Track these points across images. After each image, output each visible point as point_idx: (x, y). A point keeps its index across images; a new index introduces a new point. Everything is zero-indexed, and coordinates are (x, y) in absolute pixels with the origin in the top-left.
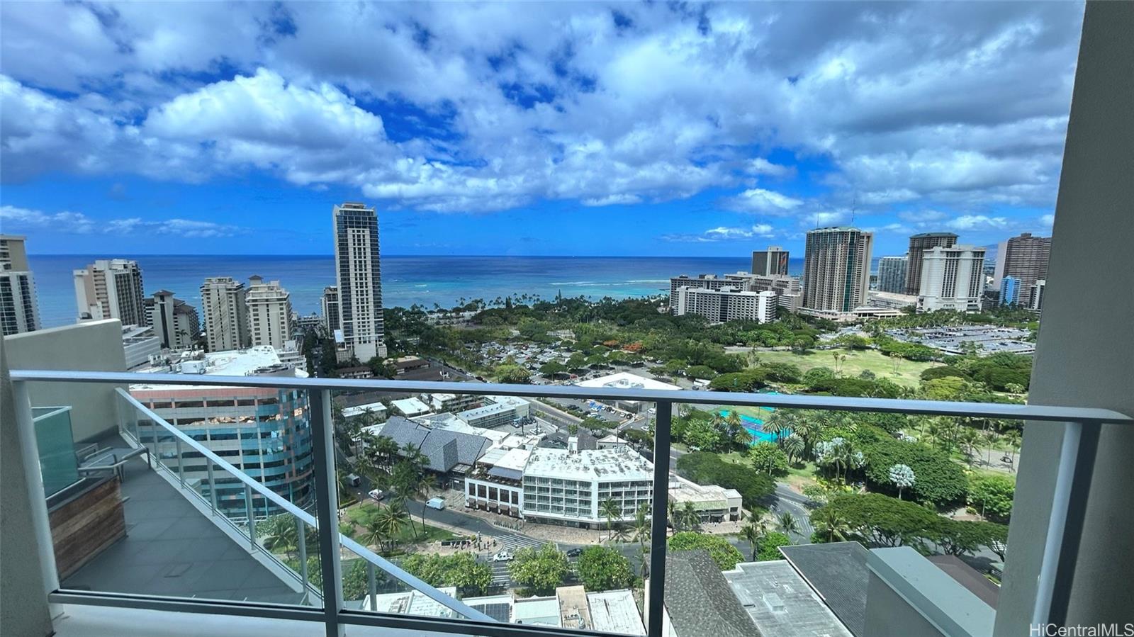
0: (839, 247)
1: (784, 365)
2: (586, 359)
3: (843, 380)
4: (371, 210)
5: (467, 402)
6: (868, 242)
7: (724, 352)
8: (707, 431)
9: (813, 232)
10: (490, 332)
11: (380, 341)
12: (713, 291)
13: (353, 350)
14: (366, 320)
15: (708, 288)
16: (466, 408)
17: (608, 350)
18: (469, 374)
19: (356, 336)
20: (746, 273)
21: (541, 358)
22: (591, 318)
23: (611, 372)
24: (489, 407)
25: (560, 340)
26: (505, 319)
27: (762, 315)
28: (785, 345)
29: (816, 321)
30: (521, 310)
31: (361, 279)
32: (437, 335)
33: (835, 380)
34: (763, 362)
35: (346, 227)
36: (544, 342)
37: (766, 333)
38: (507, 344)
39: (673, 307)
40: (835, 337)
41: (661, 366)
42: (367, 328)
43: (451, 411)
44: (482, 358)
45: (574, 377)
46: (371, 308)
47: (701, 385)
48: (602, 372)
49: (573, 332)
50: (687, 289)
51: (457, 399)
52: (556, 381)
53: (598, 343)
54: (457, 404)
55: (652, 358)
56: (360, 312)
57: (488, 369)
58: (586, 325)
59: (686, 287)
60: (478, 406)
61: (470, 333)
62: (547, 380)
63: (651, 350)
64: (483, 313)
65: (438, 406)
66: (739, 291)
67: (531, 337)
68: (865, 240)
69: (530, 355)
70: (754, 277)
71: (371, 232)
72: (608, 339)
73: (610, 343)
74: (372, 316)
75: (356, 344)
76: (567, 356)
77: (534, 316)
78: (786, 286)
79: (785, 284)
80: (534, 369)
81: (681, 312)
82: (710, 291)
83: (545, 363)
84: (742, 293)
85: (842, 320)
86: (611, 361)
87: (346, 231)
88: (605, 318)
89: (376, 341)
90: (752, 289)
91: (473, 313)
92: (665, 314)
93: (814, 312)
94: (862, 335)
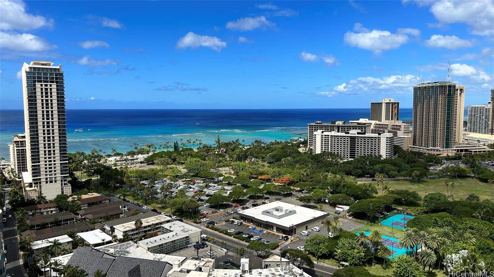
0: (440, 98)
1: (407, 191)
2: (245, 191)
3: (455, 203)
4: (58, 67)
5: (145, 232)
6: (461, 94)
7: (356, 183)
8: (354, 249)
9: (419, 86)
10: (161, 171)
11: (65, 181)
12: (344, 134)
13: (40, 189)
14: (53, 163)
15: (338, 132)
16: (145, 237)
17: (262, 183)
18: (145, 207)
19: (43, 177)
20: (367, 120)
21: (207, 191)
22: (246, 157)
23: (266, 201)
24: (165, 236)
25: (221, 175)
26: (174, 160)
27: (384, 153)
28: (404, 176)
29: (424, 156)
30: (187, 152)
31: (48, 127)
32: (116, 174)
33: (450, 203)
34: (390, 189)
35: (35, 82)
36: (209, 178)
37: (388, 166)
38: (177, 181)
39: (311, 147)
40: (441, 168)
41: (307, 195)
42: (53, 169)
43: (132, 240)
44: (157, 193)
45: (236, 206)
46: (57, 151)
47: (341, 210)
48: (259, 201)
49: (232, 168)
50: (323, 132)
51: (137, 229)
52: (221, 210)
53: (253, 178)
54: (137, 234)
55: (299, 189)
56: (47, 156)
57: (162, 202)
58: (242, 164)
59: (321, 131)
60: (156, 235)
61: (144, 172)
62: (213, 210)
63: (297, 182)
64: (155, 155)
65: (120, 236)
66: (364, 133)
67: (197, 174)
68: (459, 92)
69: (197, 189)
70: (373, 122)
71: (57, 86)
72: (262, 174)
73: (263, 177)
74: (58, 158)
75: (43, 184)
76: (229, 189)
77: (198, 157)
78: (399, 130)
79: (398, 128)
80: (202, 200)
81: (318, 151)
82: (340, 134)
83: (211, 196)
84: (367, 135)
85: (445, 155)
86: (265, 192)
87: (35, 85)
88: (257, 157)
89: (62, 181)
90: (373, 131)
91: (146, 156)
92: (305, 153)
93: (423, 149)
94: (462, 166)
